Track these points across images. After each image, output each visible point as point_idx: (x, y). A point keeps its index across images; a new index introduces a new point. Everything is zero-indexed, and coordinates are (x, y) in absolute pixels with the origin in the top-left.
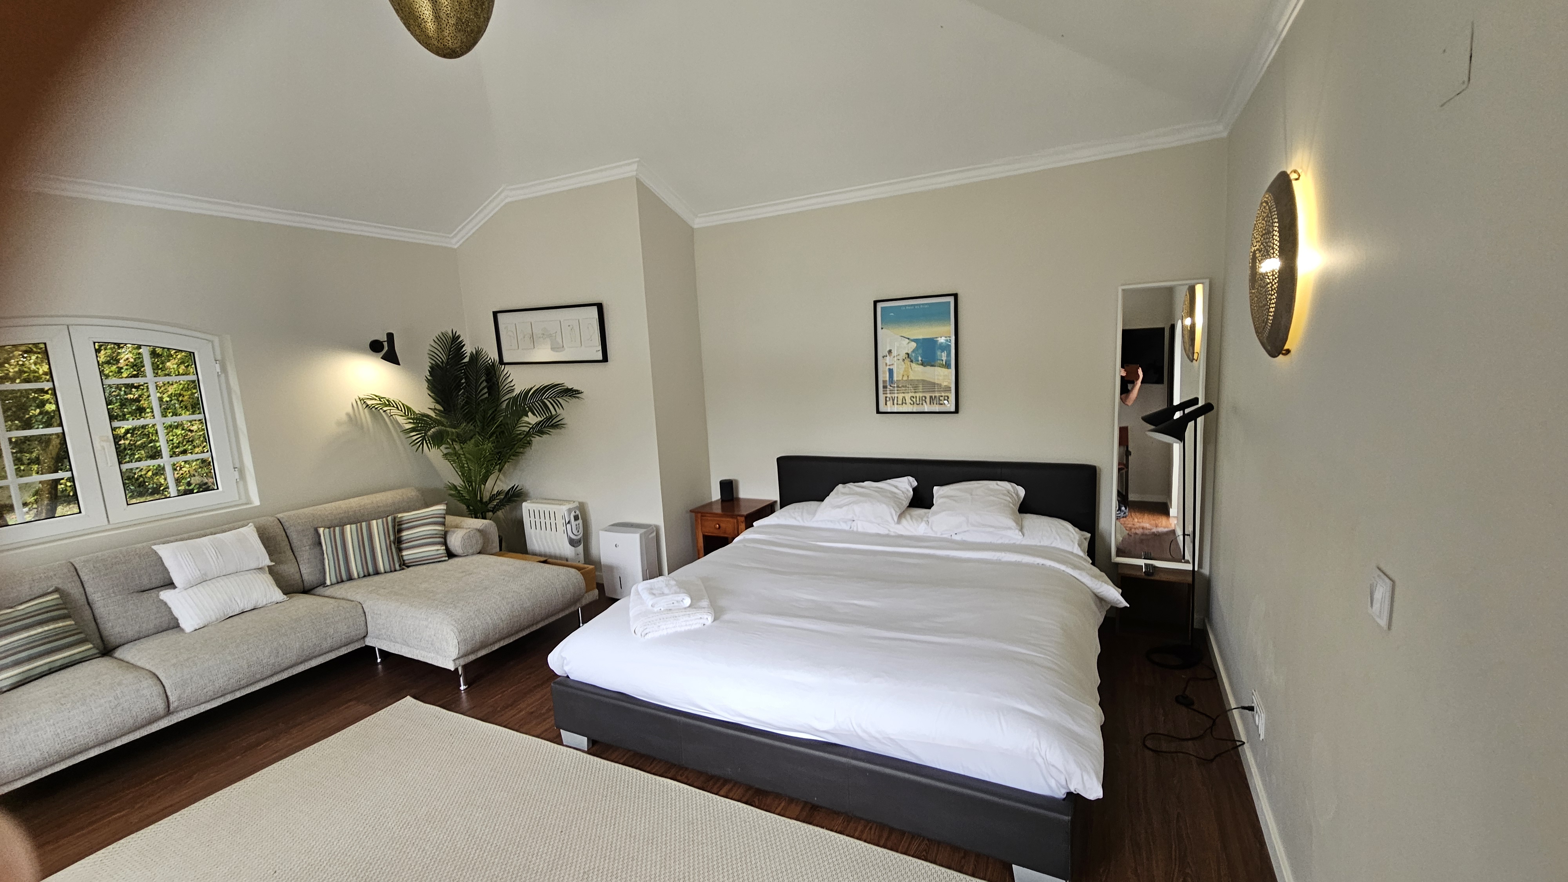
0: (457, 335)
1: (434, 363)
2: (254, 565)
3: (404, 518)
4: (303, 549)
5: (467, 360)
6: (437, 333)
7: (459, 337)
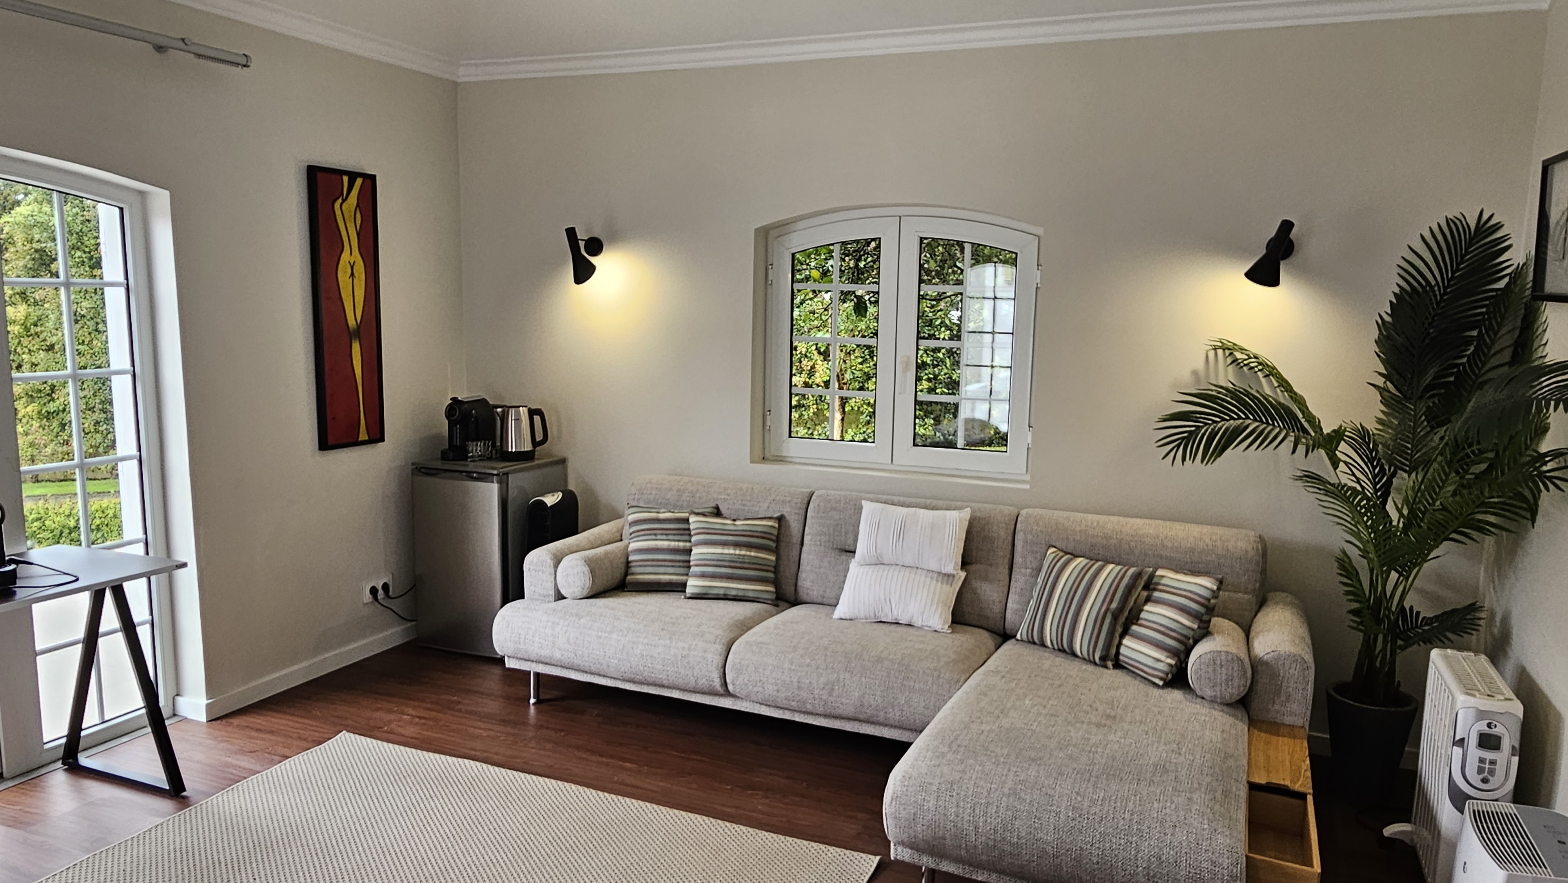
0: (1492, 223)
1: (1408, 288)
2: (934, 566)
3: (1164, 581)
4: (1023, 570)
5: (1502, 284)
6: (1436, 218)
7: (1498, 227)
